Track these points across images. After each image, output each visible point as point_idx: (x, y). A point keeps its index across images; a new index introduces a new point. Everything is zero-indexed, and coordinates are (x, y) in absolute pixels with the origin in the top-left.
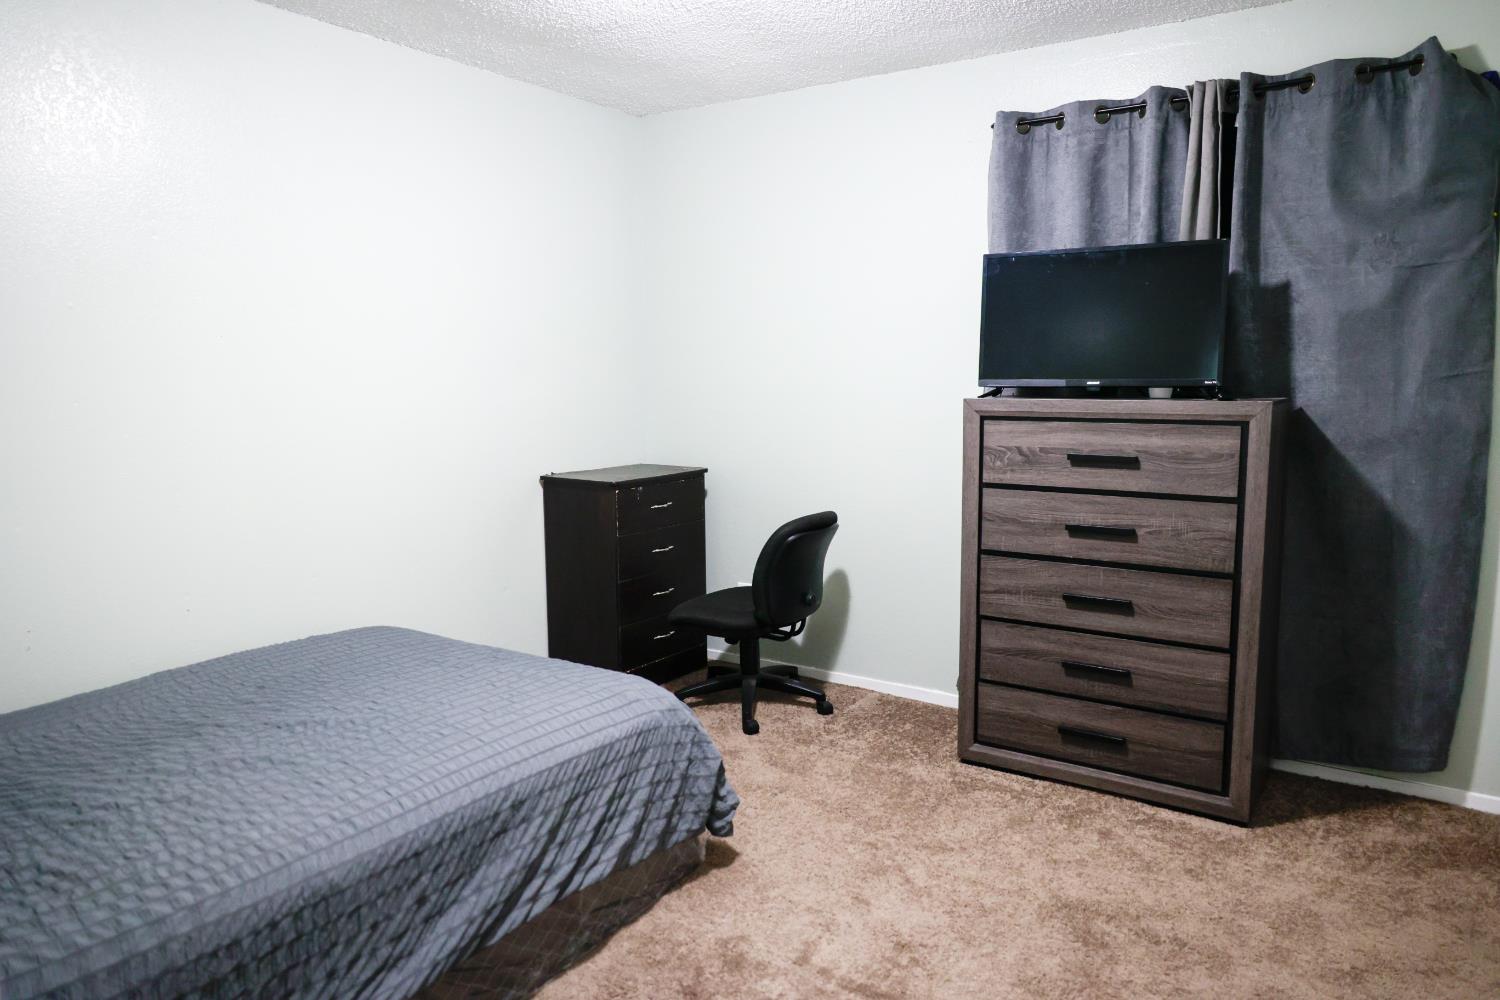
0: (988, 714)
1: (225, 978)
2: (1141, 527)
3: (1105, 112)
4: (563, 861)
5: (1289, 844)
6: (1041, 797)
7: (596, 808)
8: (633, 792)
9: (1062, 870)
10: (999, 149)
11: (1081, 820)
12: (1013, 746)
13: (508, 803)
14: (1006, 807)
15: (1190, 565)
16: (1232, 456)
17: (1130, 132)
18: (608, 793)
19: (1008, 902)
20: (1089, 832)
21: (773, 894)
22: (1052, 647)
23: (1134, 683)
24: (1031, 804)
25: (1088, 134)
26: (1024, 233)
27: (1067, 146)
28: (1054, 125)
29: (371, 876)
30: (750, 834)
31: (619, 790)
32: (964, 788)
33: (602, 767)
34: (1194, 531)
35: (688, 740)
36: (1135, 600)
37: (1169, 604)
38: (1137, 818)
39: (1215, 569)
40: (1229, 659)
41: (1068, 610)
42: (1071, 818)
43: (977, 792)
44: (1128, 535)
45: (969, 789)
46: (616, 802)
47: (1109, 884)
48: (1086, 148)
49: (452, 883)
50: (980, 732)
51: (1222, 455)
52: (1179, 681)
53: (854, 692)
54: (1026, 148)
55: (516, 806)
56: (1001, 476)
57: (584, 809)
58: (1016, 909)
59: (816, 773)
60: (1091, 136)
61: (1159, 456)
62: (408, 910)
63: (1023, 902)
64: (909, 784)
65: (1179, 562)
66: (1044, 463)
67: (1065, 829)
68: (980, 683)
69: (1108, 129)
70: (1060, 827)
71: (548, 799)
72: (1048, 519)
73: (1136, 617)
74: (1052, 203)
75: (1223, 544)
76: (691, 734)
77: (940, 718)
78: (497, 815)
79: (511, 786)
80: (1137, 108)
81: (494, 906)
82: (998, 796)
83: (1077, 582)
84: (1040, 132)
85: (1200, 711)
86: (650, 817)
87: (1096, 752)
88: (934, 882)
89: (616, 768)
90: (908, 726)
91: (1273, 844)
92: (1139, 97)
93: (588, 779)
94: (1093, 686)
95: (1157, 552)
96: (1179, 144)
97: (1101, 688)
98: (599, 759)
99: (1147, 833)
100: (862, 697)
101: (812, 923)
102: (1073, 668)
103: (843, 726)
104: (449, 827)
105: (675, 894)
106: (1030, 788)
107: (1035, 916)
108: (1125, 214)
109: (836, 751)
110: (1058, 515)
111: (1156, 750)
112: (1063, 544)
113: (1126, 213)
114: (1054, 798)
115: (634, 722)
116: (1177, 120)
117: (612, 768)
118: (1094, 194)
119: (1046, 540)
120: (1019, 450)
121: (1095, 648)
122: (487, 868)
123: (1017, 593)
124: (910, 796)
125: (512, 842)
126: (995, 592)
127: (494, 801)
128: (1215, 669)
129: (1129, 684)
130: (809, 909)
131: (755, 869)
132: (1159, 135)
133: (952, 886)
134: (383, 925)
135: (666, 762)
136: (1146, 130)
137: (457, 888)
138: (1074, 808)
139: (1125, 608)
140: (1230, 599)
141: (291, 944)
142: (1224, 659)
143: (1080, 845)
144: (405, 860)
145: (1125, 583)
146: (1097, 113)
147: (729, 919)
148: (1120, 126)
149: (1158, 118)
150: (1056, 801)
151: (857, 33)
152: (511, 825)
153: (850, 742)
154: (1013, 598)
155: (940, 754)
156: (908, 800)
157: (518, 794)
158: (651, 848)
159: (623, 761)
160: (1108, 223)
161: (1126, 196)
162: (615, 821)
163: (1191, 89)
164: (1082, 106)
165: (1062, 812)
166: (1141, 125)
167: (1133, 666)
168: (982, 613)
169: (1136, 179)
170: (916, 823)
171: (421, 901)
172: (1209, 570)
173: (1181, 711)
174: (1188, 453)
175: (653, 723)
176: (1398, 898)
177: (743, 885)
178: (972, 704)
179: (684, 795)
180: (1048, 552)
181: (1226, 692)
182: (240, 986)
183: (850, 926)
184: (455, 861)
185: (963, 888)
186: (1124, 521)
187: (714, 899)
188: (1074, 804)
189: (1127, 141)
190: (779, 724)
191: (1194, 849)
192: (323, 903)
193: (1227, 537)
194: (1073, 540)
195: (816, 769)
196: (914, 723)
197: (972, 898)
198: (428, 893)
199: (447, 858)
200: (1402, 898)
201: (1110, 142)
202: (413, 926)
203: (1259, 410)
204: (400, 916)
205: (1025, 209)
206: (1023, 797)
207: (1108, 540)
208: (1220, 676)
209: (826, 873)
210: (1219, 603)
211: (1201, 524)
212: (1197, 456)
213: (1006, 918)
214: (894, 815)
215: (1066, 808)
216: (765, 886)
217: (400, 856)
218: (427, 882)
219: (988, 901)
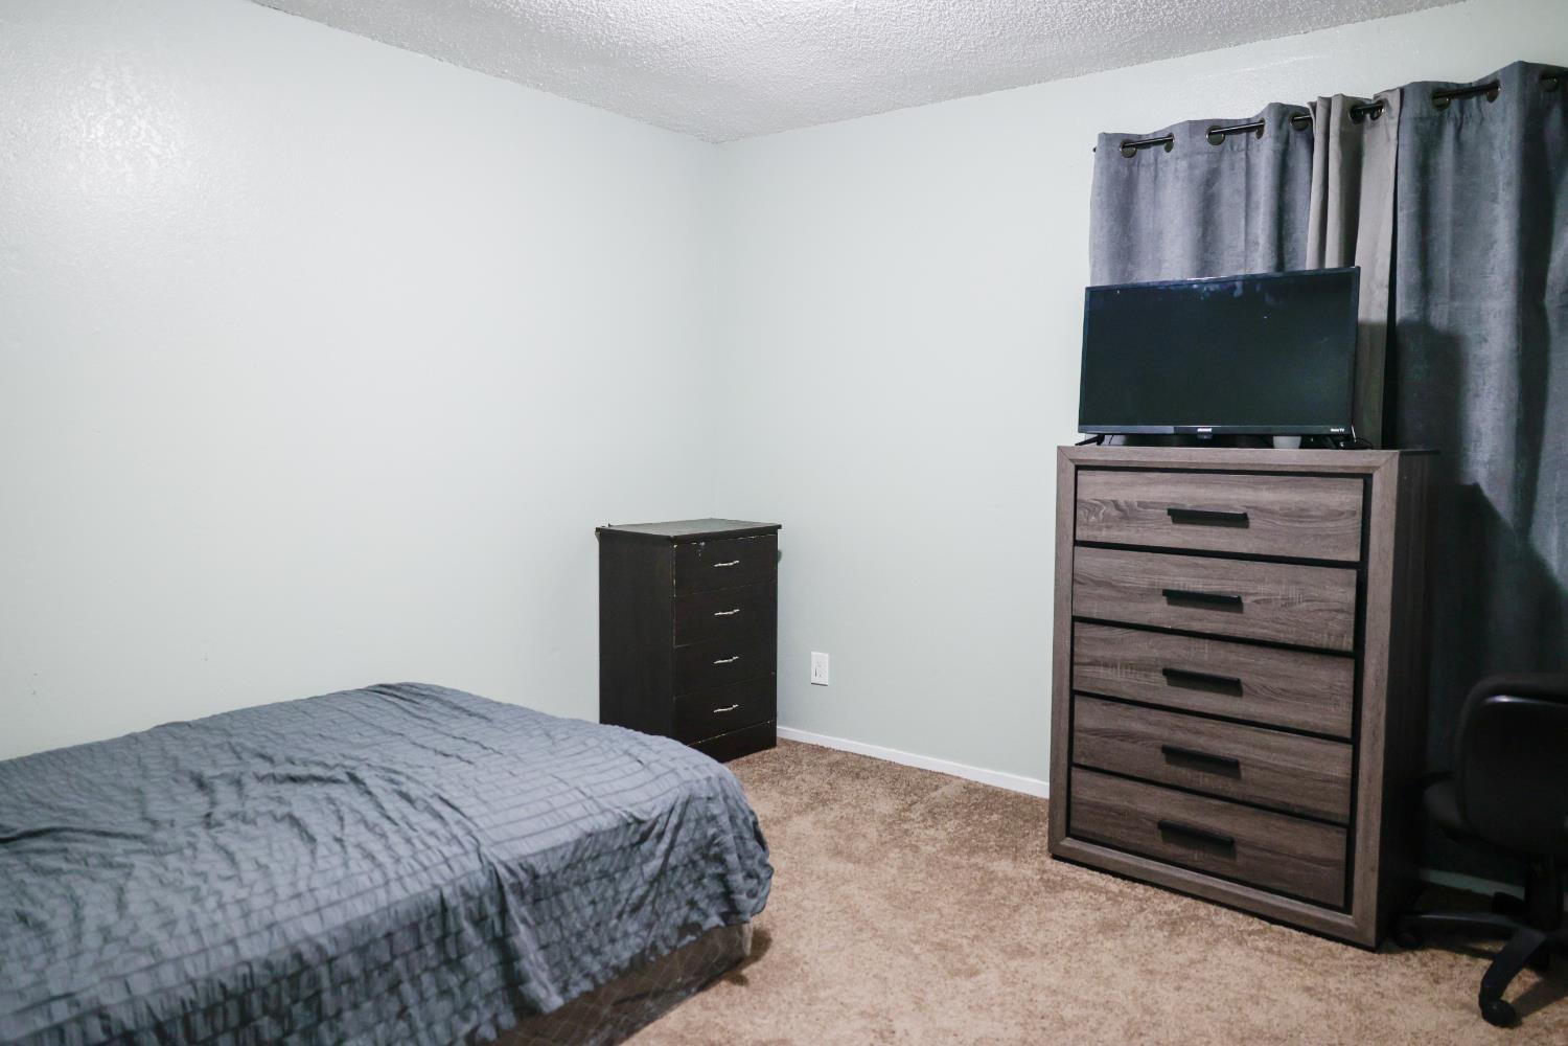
0: (1082, 804)
2: (1247, 594)
3: (1219, 132)
5: (1431, 964)
6: (1140, 900)
9: (1157, 981)
10: (1102, 173)
11: (1185, 928)
12: (1107, 842)
14: (1099, 909)
15: (1305, 641)
16: (1354, 513)
17: (1247, 154)
19: (1092, 1015)
20: (1194, 941)
21: (822, 994)
22: (1151, 730)
23: (1243, 774)
24: (1128, 907)
25: (1199, 156)
26: (1129, 266)
27: (1176, 170)
28: (1162, 147)
30: (803, 928)
32: (1052, 886)
34: (1307, 601)
36: (1244, 678)
37: (1281, 684)
38: (1251, 928)
39: (1331, 646)
40: (1351, 751)
41: (1170, 688)
42: (1174, 925)
43: (1067, 893)
44: (1231, 603)
45: (1058, 888)
47: (1212, 1000)
48: (1197, 172)
50: (1073, 824)
51: (1343, 513)
52: (1294, 774)
53: (938, 778)
54: (1131, 172)
56: (1096, 533)
58: (1101, 1024)
59: (886, 864)
60: (1201, 159)
61: (1271, 512)
63: (1110, 1016)
64: (991, 880)
65: (1291, 636)
66: (1142, 519)
67: (1165, 937)
68: (1073, 769)
69: (1221, 153)
70: (1160, 935)
72: (1144, 583)
73: (1244, 696)
74: (1161, 233)
75: (1341, 617)
77: (1033, 808)
80: (1254, 128)
82: (1091, 897)
83: (1179, 656)
84: (1148, 155)
85: (1317, 811)
87: (1201, 854)
88: (1009, 990)
90: (995, 817)
91: (1410, 963)
92: (1257, 116)
94: (1198, 777)
95: (1265, 624)
96: (1302, 165)
97: (1207, 779)
99: (1261, 944)
100: (946, 784)
101: (864, 1029)
102: (1174, 754)
103: (922, 815)
105: (713, 990)
106: (1129, 890)
107: (1122, 1032)
108: (1241, 245)
110: (1155, 578)
111: (1268, 855)
112: (1160, 612)
113: (1243, 243)
114: (1156, 901)
116: (1299, 140)
118: (1207, 222)
119: (1142, 607)
120: (1116, 505)
121: (1198, 733)
123: (1114, 666)
124: (990, 894)
126: (1090, 664)
128: (1333, 762)
129: (1238, 777)
130: (862, 1014)
131: (806, 968)
132: (1279, 156)
133: (1029, 995)
136: (1264, 152)
138: (1178, 914)
139: (1232, 687)
140: (1351, 679)
142: (1346, 750)
143: (1181, 955)
145: (1233, 657)
146: (1210, 134)
147: (771, 1020)
148: (1235, 148)
149: (1277, 138)
150: (1158, 905)
151: (944, 48)
154: (1109, 671)
155: (1029, 848)
156: (988, 898)
160: (1223, 254)
161: (1243, 222)
163: (1314, 106)
164: (1193, 126)
165: (1163, 918)
166: (1258, 146)
167: (1242, 754)
168: (1075, 688)
169: (1253, 205)
170: (994, 923)
172: (1324, 646)
173: (1296, 810)
174: (1302, 510)
176: (1557, 1031)
177: (791, 984)
178: (1063, 793)
180: (1144, 620)
181: (1348, 789)
183: (907, 1035)
185: (1041, 997)
186: (1227, 587)
187: (756, 997)
188: (1179, 910)
189: (1243, 164)
190: (850, 810)
191: (1316, 965)
193: (1345, 608)
194: (1171, 607)
195: (886, 860)
196: (1001, 814)
197: (1050, 1009)
200: (1561, 1030)
201: (1225, 165)
203: (1384, 460)
205: (1129, 238)
206: (1120, 899)
207: (1212, 609)
208: (1341, 770)
209: (886, 975)
210: (1340, 684)
211: (1315, 593)
212: (1313, 513)
213: (1087, 1033)
214: (968, 913)
215: (1169, 914)
216: (815, 985)
219: (1068, 1013)
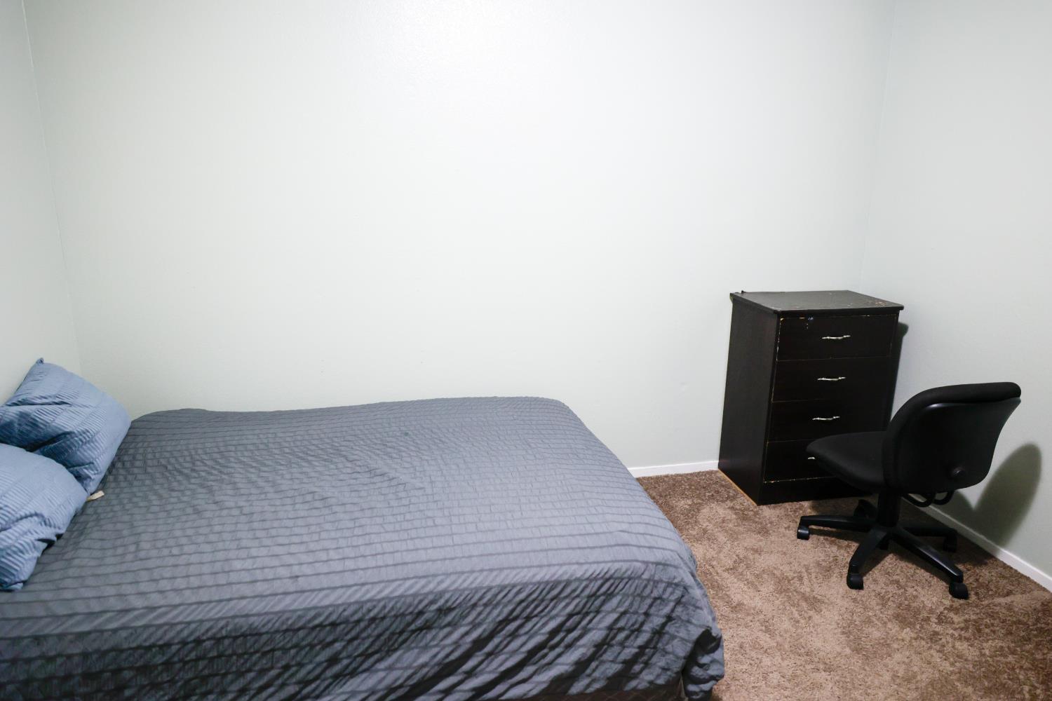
1: (156, 666)
4: (488, 669)
7: (536, 633)
8: (586, 631)
13: (434, 607)
18: (552, 625)
29: (287, 630)
31: (568, 624)
33: (552, 600)
35: (673, 597)
46: (562, 635)
49: (366, 655)
53: (1019, 580)
55: (443, 611)
57: (522, 631)
59: (886, 666)
62: (319, 664)
71: (480, 614)
76: (678, 593)
78: (421, 613)
79: (442, 593)
81: (401, 686)
86: (605, 657)
89: (567, 605)
93: (533, 606)
98: (548, 593)
103: (967, 620)
104: (369, 611)
109: (930, 648)
115: (606, 567)
117: (563, 604)
122: (404, 653)
125: (433, 638)
127: (421, 601)
134: (294, 669)
135: (636, 613)
137: (372, 660)
141: (212, 659)
144: (321, 626)
152: (436, 625)
153: (958, 644)
157: (447, 601)
158: (597, 686)
159: (577, 601)
162: (558, 650)
171: (333, 660)
175: (629, 572)
179: (655, 648)
182: (168, 676)
184: (371, 640)
190: (892, 589)
192: (242, 638)
195: (887, 661)
198: (341, 656)
199: (364, 635)
202: (323, 676)
204: (310, 667)
217: (317, 622)
218: (339, 648)
